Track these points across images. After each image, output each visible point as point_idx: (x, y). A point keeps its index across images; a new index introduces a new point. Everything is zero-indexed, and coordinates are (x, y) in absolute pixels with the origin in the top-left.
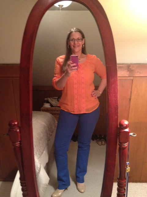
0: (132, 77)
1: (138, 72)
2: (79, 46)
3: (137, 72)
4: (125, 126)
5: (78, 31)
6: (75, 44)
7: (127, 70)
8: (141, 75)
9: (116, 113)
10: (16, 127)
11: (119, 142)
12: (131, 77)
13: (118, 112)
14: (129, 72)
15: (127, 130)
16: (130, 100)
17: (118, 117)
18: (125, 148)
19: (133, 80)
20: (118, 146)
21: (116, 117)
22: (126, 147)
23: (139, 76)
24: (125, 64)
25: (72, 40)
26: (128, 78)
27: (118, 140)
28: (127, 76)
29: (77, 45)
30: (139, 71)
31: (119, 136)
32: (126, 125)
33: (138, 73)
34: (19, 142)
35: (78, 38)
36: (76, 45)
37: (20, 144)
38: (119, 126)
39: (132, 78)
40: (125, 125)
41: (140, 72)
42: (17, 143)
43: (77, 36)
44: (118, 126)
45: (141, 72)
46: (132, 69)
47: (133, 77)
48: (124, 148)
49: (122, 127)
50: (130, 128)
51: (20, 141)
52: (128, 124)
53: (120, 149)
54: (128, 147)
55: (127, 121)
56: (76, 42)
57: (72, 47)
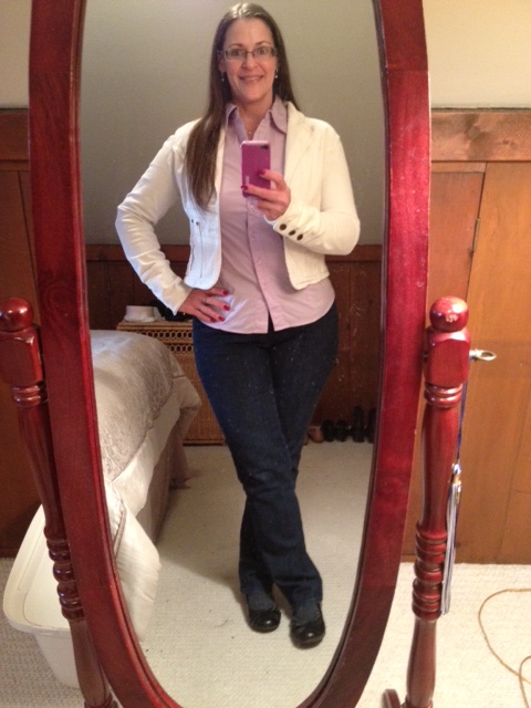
0: (483, 165)
1: (506, 142)
2: (262, 77)
3: (501, 140)
4: (455, 318)
5: (258, 17)
6: (245, 68)
7: (462, 135)
8: (518, 156)
9: (421, 271)
10: (21, 325)
11: (429, 385)
12: (478, 164)
13: (426, 265)
14: (469, 142)
15: (459, 336)
16: (471, 254)
17: (426, 285)
18: (449, 409)
19: (484, 174)
20: (422, 403)
21: (420, 284)
22: (452, 403)
23: (510, 158)
24: (456, 109)
25: (235, 53)
26: (469, 168)
27: (423, 380)
28: (465, 158)
29: (254, 73)
30: (510, 139)
31: (426, 360)
32: (459, 315)
33: (508, 146)
34: (36, 388)
35: (260, 43)
36: (250, 74)
37: (43, 392)
38: (428, 324)
39: (481, 167)
40: (453, 313)
41: (513, 144)
42: (28, 390)
43: (254, 34)
44: (424, 323)
45: (516, 142)
46: (482, 131)
47: (487, 162)
48: (446, 408)
49: (441, 324)
50: (469, 331)
51: (40, 384)
52: (467, 313)
53: (429, 410)
54: (459, 405)
55: (463, 302)
56: (251, 62)
57: (235, 81)
